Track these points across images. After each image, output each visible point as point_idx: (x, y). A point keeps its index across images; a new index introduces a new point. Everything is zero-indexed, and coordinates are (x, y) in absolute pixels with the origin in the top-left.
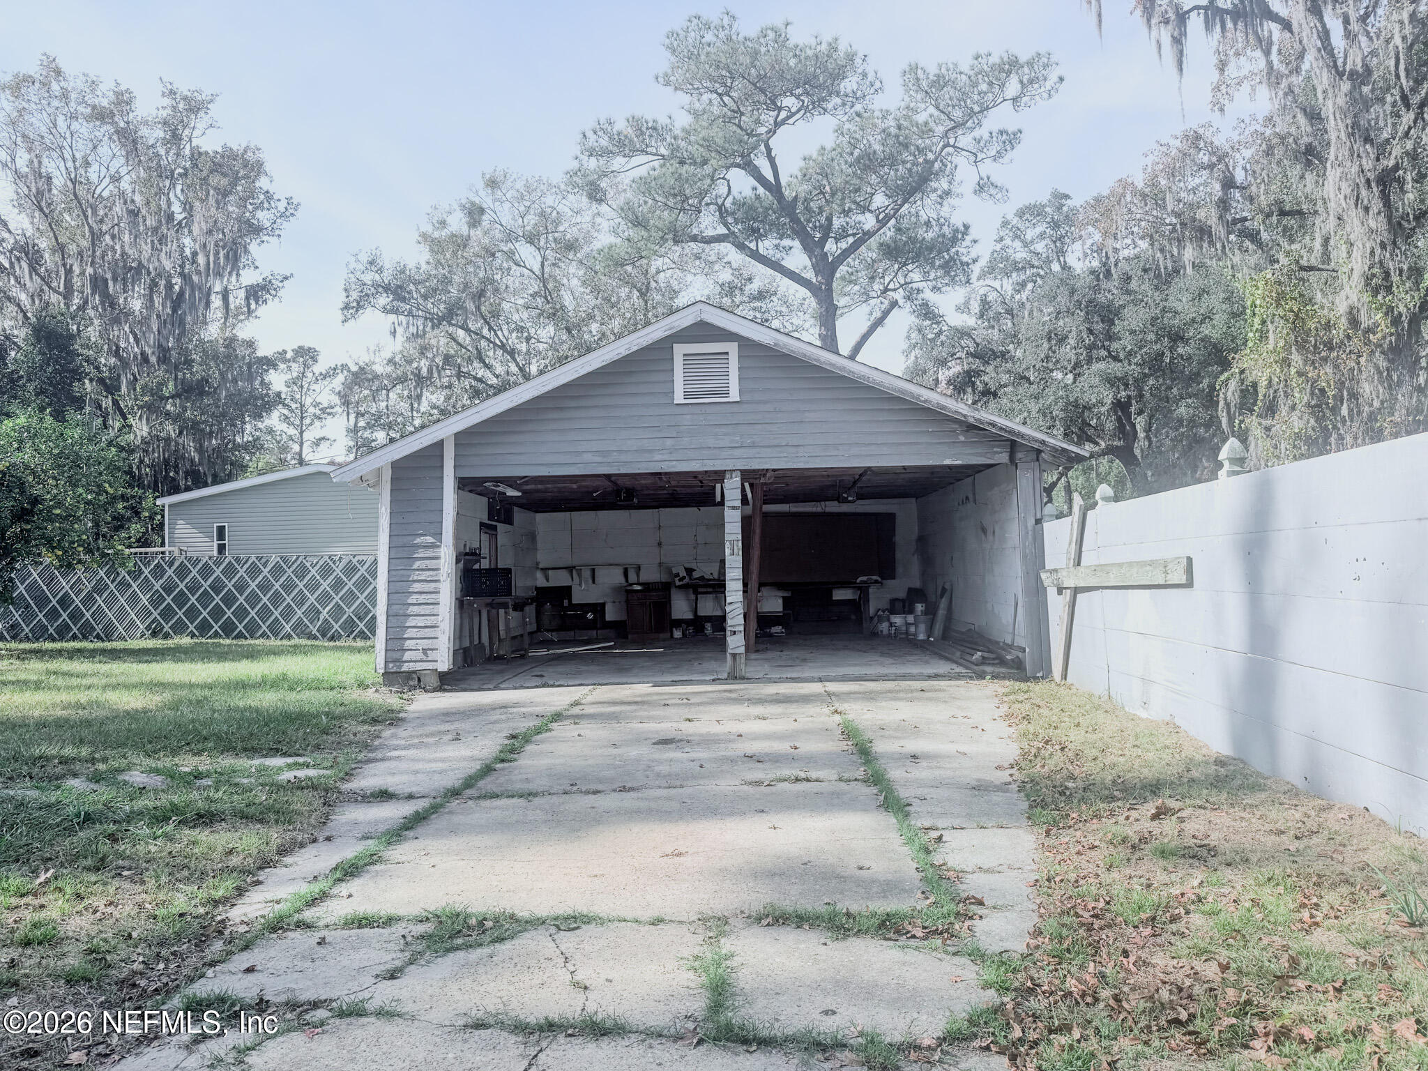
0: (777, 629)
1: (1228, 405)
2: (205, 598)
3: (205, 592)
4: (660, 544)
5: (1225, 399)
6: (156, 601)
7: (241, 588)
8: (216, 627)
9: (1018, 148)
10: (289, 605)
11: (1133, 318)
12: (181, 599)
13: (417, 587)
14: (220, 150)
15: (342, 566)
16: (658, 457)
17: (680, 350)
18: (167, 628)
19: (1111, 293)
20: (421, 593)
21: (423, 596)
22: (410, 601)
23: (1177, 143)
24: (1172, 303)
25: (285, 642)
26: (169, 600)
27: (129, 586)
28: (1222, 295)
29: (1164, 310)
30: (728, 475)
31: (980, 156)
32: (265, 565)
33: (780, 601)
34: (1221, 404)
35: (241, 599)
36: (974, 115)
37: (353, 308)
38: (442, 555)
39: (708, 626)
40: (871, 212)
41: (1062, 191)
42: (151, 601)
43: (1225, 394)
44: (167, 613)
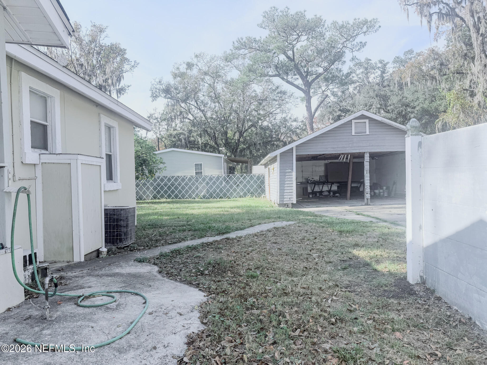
0: (337, 195)
1: (438, 129)
2: (169, 188)
3: (169, 186)
4: (302, 171)
5: (438, 127)
6: (155, 189)
7: (179, 185)
8: (173, 196)
9: (365, 47)
10: (194, 190)
11: (394, 100)
12: (162, 188)
13: (287, 182)
14: (110, 45)
15: (208, 178)
16: (348, 149)
17: (353, 121)
18: (158, 196)
19: (386, 91)
20: (288, 184)
21: (289, 185)
22: (285, 186)
23: (426, 52)
24: (405, 94)
25: (193, 200)
26: (159, 188)
27: (146, 185)
28: (423, 93)
29: (403, 97)
30: (366, 153)
31: (354, 50)
32: (186, 178)
33: (337, 187)
34: (437, 129)
35: (180, 188)
36: (353, 37)
37: (154, 97)
38: (293, 174)
39: (318, 194)
40: (321, 67)
41: (369, 58)
42: (153, 189)
43: (438, 126)
44: (159, 192)
